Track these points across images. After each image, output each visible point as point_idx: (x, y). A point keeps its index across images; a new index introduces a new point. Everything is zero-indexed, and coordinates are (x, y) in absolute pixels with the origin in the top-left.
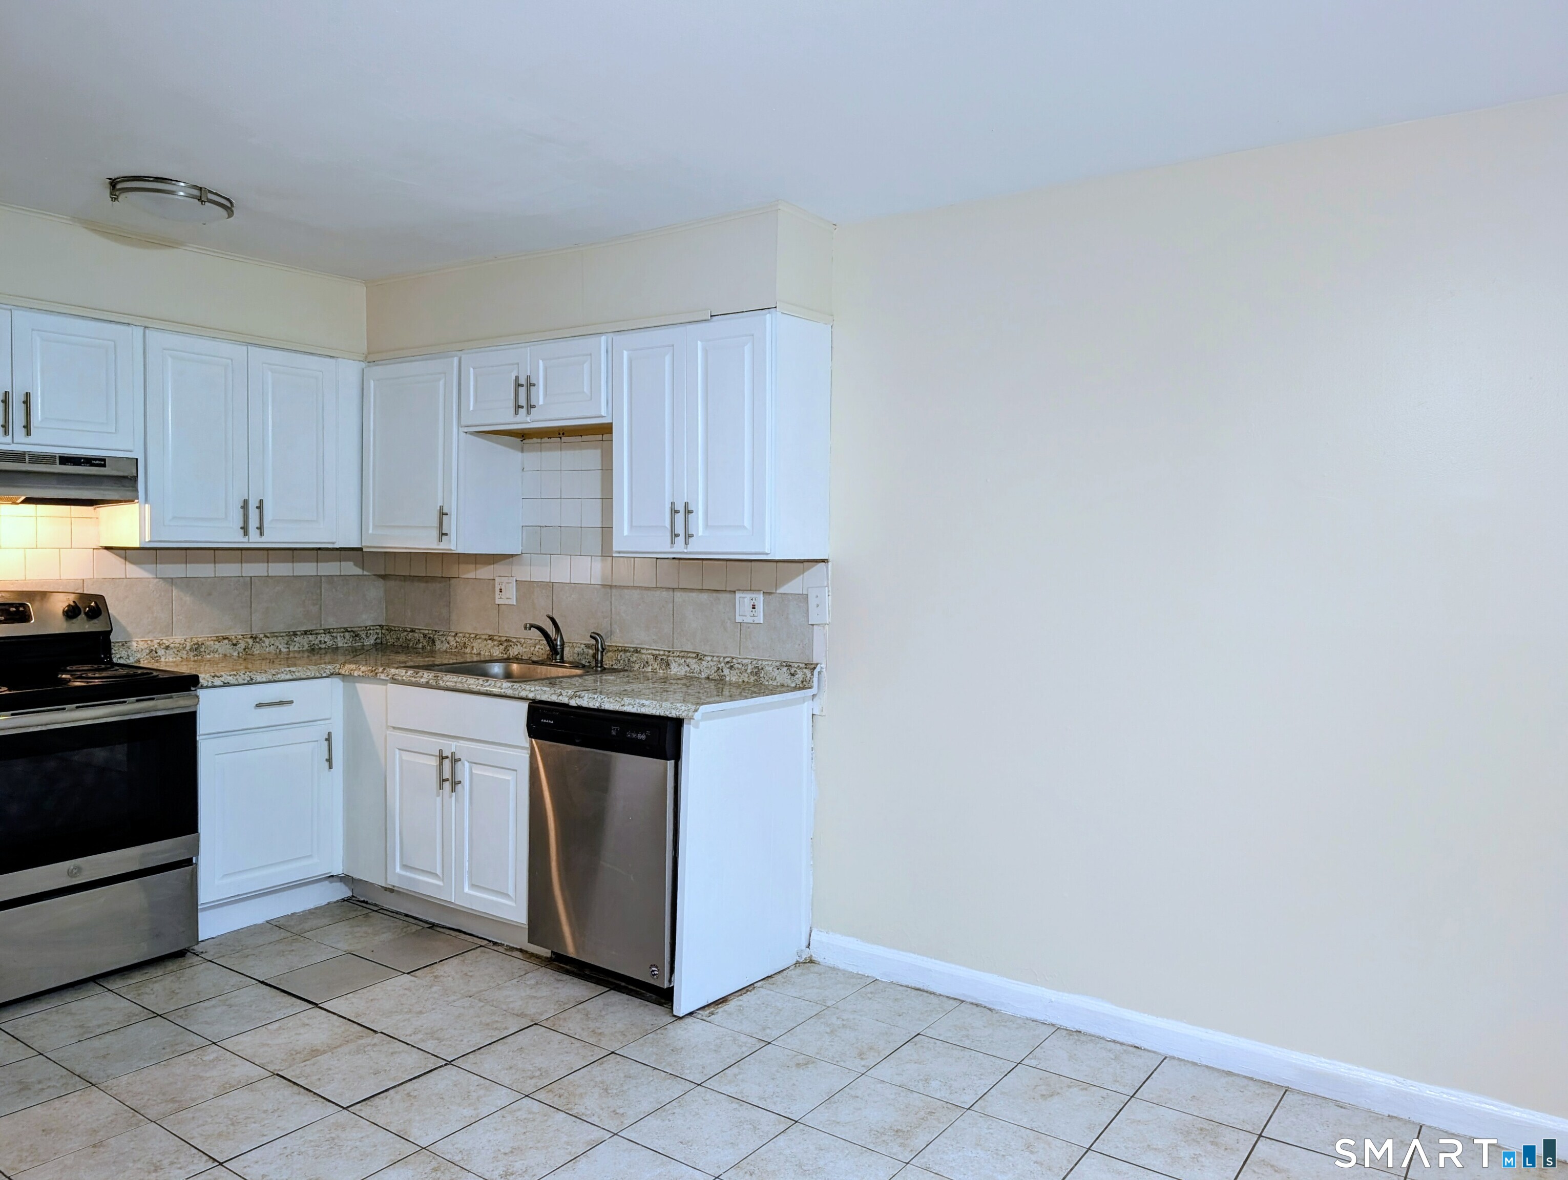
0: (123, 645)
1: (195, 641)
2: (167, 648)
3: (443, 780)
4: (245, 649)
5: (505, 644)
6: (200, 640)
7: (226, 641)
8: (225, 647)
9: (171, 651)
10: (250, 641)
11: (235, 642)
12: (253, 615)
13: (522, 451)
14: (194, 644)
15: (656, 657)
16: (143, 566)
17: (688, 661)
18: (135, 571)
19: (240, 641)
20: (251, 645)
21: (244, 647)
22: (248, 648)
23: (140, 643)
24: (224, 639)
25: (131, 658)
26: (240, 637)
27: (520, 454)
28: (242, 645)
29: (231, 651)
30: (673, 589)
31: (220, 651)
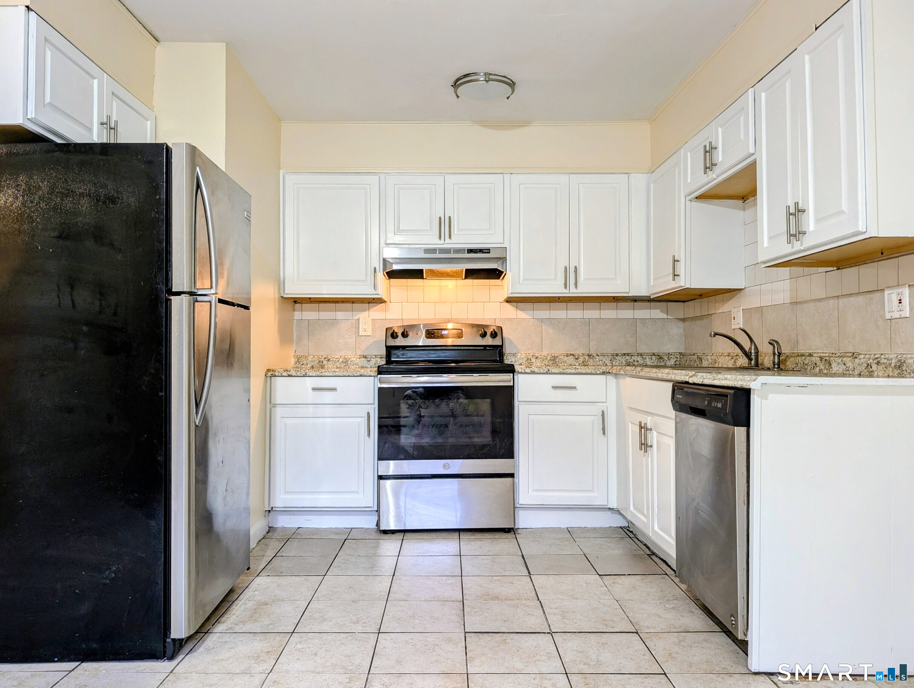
0: (513, 355)
1: (554, 355)
2: (537, 358)
3: (642, 444)
4: (583, 362)
5: (734, 358)
6: (556, 355)
7: (572, 357)
8: (571, 360)
9: (539, 360)
10: (587, 358)
11: (577, 357)
12: (591, 342)
13: (744, 210)
14: (552, 357)
15: (821, 358)
16: (526, 312)
17: (844, 359)
18: (521, 315)
19: (580, 357)
20: (587, 360)
21: (582, 361)
22: (585, 362)
23: (523, 354)
24: (571, 355)
25: (517, 362)
26: (581, 354)
27: (743, 212)
28: (581, 359)
29: (575, 363)
30: (838, 297)
31: (568, 362)
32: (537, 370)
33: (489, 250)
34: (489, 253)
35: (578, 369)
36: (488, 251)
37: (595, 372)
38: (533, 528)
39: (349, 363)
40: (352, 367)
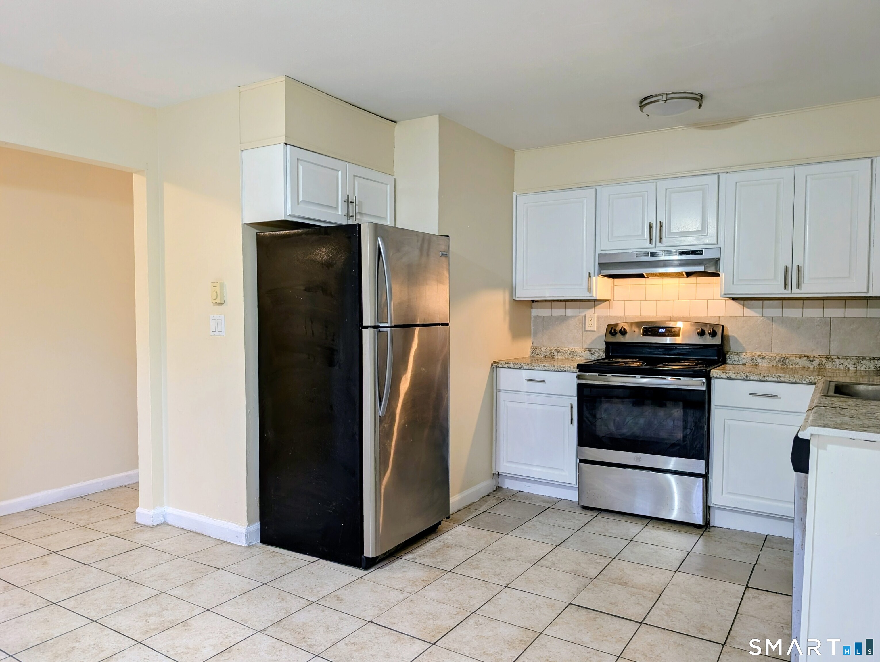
0: (737, 354)
1: (784, 356)
2: (763, 358)
4: (819, 365)
6: (787, 356)
7: (805, 358)
8: (804, 362)
9: (766, 361)
10: (824, 360)
11: (811, 359)
14: (782, 358)
16: (754, 309)
18: (749, 313)
19: (816, 359)
20: (824, 362)
21: (818, 363)
22: (822, 364)
23: (748, 354)
24: (805, 356)
25: (740, 362)
26: (818, 356)
28: (817, 362)
29: (809, 365)
31: (800, 363)
32: (733, 376)
33: (702, 251)
34: (702, 254)
35: (781, 377)
36: (700, 252)
37: (800, 382)
38: (730, 529)
39: (575, 355)
40: (578, 358)
